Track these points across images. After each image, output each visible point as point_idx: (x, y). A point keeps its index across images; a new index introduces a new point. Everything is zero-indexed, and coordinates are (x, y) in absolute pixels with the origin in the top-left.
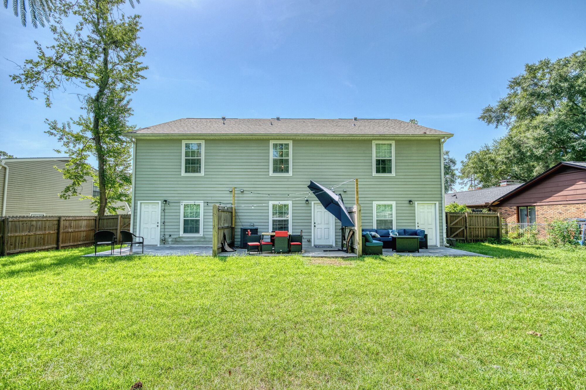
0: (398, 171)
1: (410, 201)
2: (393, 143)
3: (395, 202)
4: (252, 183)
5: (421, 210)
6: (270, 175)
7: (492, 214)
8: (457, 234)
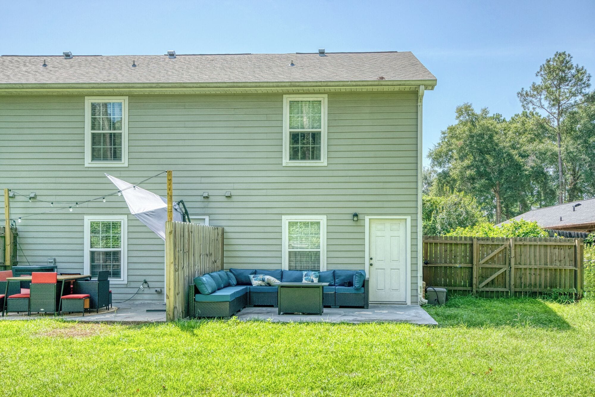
0: (332, 155)
1: (356, 215)
2: (324, 99)
3: (324, 218)
4: (53, 180)
5: (379, 233)
6: (87, 165)
7: (565, 241)
8: (493, 281)
